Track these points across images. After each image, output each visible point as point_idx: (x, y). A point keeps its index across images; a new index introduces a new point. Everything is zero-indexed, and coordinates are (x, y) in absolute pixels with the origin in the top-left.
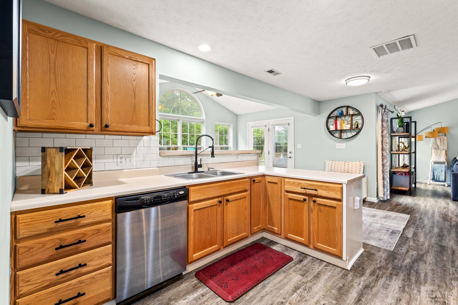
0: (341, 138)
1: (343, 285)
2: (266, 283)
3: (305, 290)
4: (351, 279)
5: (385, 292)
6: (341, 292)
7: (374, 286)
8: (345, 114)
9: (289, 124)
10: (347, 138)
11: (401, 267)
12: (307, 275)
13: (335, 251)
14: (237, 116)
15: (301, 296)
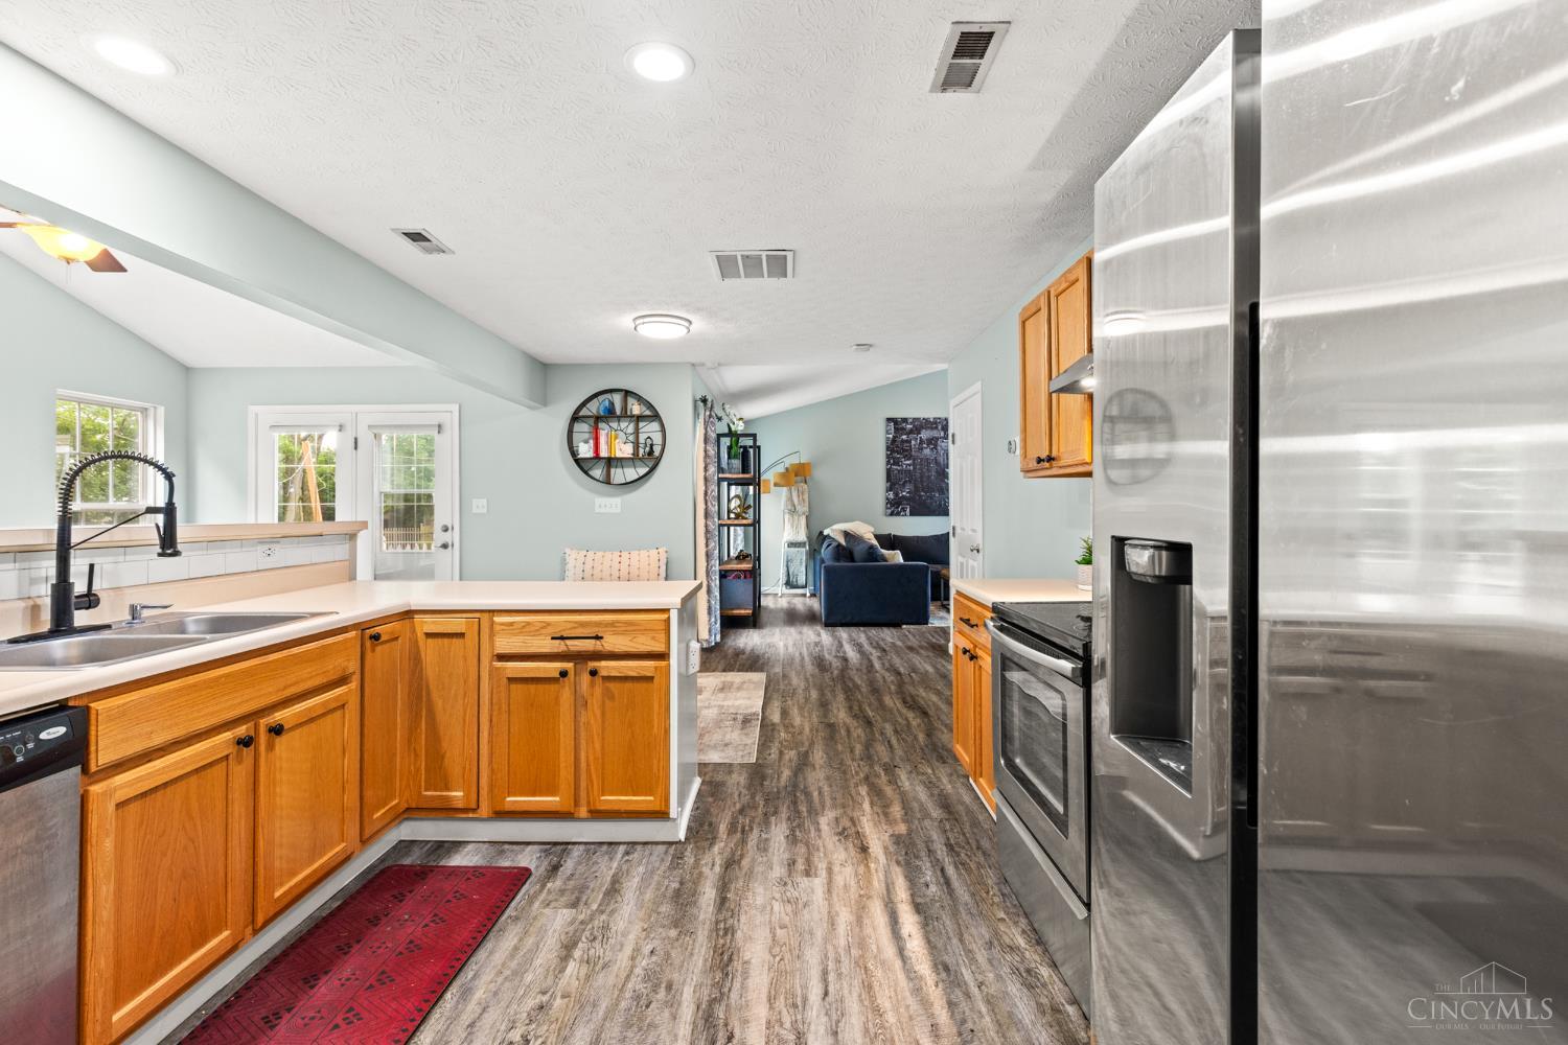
0: (608, 482)
1: (681, 883)
2: (469, 977)
3: (595, 939)
4: (692, 860)
5: (765, 859)
6: (681, 901)
7: (742, 856)
8: (618, 412)
9: (439, 426)
10: (624, 482)
11: (778, 792)
12: (584, 899)
13: (650, 801)
14: (187, 371)
15: (588, 962)
